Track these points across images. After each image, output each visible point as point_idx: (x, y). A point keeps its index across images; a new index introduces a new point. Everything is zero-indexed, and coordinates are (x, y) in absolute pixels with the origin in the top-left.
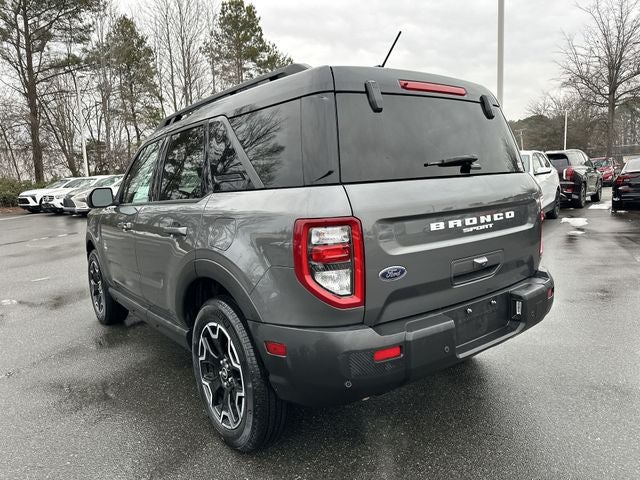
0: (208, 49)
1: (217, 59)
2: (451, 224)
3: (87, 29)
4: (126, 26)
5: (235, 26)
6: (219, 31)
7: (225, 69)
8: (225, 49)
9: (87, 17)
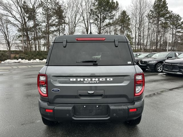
0: (148, 16)
1: (151, 18)
2: (79, 80)
3: (114, 16)
4: (124, 13)
5: (158, 7)
6: (153, 10)
7: (154, 21)
8: (154, 15)
9: (114, 12)
